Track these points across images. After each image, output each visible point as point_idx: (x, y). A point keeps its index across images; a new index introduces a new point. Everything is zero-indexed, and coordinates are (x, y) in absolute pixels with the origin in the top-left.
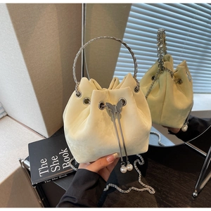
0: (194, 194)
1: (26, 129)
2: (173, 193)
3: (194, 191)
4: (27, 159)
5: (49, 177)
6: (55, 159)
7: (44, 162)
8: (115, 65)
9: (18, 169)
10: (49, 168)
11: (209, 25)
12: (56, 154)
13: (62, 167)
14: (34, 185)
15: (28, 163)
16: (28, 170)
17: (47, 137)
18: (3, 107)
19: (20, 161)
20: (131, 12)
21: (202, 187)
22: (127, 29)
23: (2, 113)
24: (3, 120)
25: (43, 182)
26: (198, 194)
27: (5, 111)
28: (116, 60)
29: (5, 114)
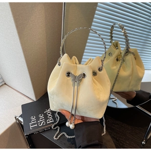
0: (143, 143)
1: (19, 94)
2: (128, 142)
3: (143, 141)
4: (21, 116)
5: (37, 130)
6: (41, 117)
7: (33, 119)
8: (84, 49)
9: (14, 124)
10: (37, 123)
11: (149, 21)
12: (42, 113)
13: (46, 123)
14: (26, 136)
15: (21, 119)
16: (21, 124)
17: (35, 100)
18: (2, 78)
19: (15, 117)
20: (96, 12)
21: (149, 137)
22: (93, 23)
23: (1, 83)
24: (2, 87)
25: (33, 134)
26: (146, 142)
27: (4, 81)
28: (85, 46)
29: (3, 83)
